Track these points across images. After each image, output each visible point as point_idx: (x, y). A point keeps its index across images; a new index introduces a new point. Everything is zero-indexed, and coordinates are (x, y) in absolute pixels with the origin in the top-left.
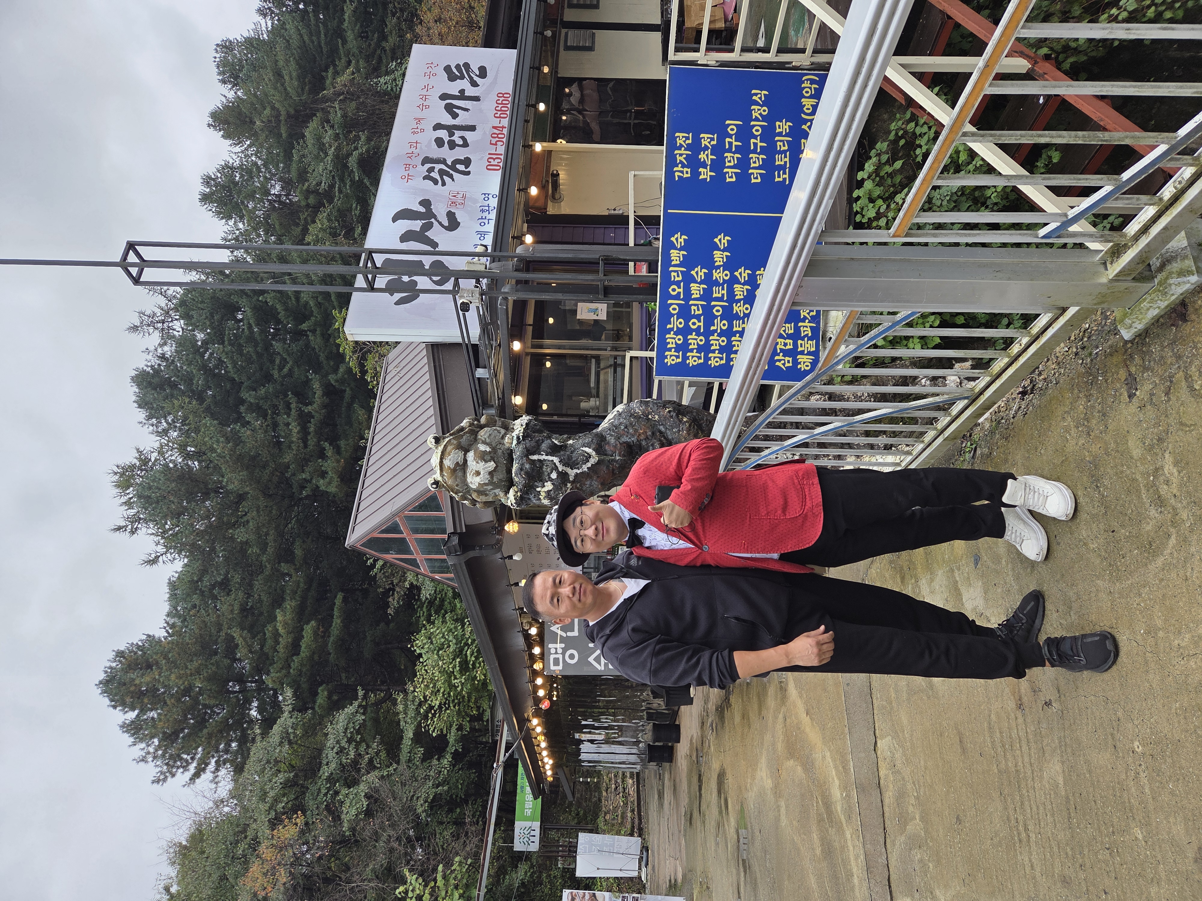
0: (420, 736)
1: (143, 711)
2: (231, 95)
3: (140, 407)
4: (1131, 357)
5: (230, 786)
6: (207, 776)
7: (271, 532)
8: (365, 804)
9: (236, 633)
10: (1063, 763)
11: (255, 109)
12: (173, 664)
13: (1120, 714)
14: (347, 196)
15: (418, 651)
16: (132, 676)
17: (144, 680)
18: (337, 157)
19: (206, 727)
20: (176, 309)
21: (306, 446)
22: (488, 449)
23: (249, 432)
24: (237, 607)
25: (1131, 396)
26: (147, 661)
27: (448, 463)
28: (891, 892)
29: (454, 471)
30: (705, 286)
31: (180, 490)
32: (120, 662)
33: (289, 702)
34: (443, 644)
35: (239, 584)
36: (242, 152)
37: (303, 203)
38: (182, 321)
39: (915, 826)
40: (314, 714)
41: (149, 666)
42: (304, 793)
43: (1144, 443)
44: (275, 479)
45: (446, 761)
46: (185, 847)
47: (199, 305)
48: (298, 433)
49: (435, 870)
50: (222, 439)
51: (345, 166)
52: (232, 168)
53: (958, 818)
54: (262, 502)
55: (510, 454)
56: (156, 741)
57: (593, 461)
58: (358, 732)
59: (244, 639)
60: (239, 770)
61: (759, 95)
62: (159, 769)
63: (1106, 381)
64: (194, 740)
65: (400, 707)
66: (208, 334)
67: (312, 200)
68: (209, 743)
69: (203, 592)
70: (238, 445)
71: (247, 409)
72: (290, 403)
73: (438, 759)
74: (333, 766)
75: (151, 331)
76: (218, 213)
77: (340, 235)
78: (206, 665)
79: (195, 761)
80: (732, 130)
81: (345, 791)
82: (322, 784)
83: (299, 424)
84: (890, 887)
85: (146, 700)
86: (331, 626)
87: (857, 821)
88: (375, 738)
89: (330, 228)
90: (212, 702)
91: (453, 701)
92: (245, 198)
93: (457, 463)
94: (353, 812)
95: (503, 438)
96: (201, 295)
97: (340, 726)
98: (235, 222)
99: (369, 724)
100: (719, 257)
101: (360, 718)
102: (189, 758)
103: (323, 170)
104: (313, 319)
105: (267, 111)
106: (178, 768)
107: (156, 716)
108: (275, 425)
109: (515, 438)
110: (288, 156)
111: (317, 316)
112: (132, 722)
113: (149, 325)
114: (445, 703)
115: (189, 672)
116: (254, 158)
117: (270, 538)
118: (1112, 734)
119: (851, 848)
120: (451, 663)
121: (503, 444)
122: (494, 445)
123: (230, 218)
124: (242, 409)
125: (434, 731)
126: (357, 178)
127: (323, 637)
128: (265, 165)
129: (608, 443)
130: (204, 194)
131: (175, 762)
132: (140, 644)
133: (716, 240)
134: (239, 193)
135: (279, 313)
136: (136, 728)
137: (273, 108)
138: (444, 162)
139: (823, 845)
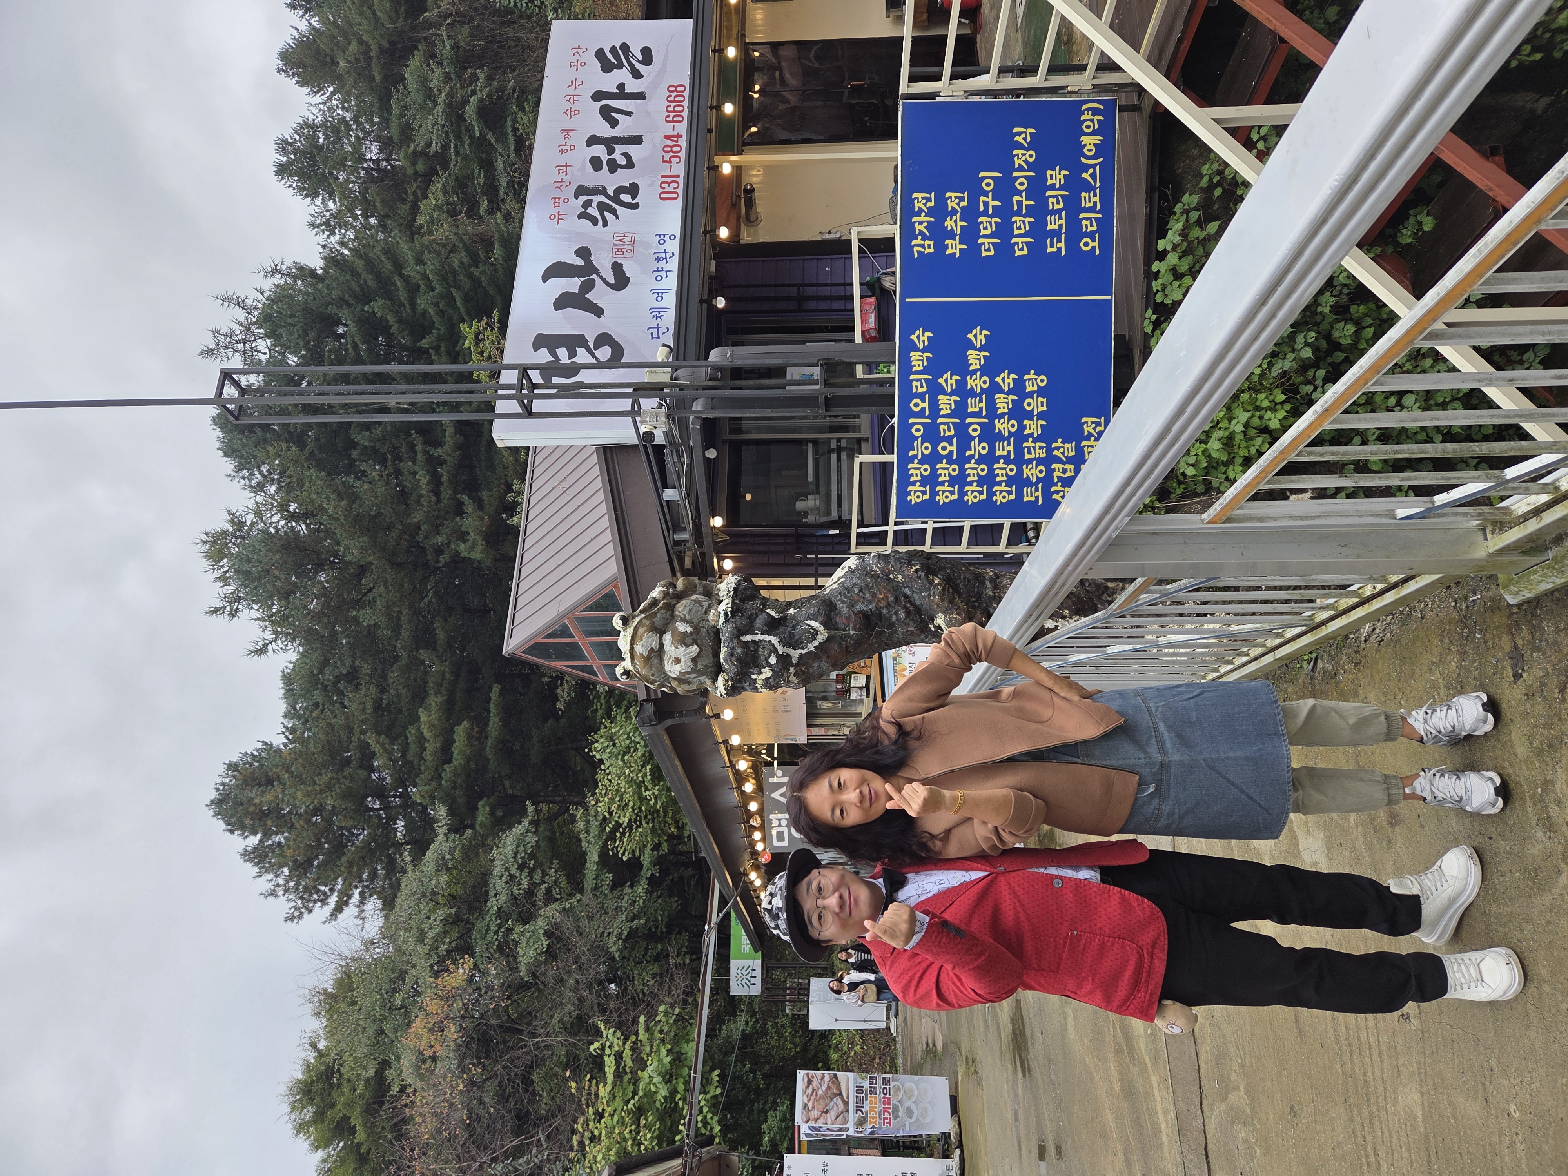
0: (607, 860)
1: (267, 835)
2: (303, 26)
3: (226, 455)
4: (1518, 624)
5: (380, 922)
6: (350, 911)
7: (405, 612)
8: (545, 943)
9: (371, 739)
10: (1422, 1094)
11: (337, 44)
12: (300, 780)
13: (1493, 1064)
14: (466, 158)
15: (598, 757)
16: (250, 794)
17: (265, 799)
18: (449, 105)
19: (344, 854)
20: (259, 323)
21: (439, 501)
22: (689, 630)
23: (366, 486)
24: (369, 706)
25: (1517, 676)
26: (267, 775)
27: (639, 649)
28: (1208, 1163)
29: (647, 659)
30: (958, 399)
31: (286, 563)
32: (234, 777)
33: (443, 822)
34: (629, 748)
35: (370, 676)
36: (324, 103)
37: (410, 171)
38: (268, 341)
39: (1239, 1098)
40: (475, 833)
41: (270, 782)
42: (470, 930)
43: (1531, 744)
44: (404, 544)
45: (641, 888)
46: (332, 995)
47: (289, 321)
48: (428, 484)
49: (635, 1021)
50: (333, 496)
51: (461, 118)
52: (313, 127)
53: (1292, 1108)
54: (390, 574)
55: (717, 632)
56: (286, 871)
57: (820, 638)
58: (532, 856)
59: (382, 746)
60: (389, 904)
61: (1023, 134)
62: (293, 904)
63: (1486, 642)
64: (332, 870)
65: (581, 825)
66: (303, 357)
67: (420, 167)
68: (350, 872)
69: (326, 686)
70: (354, 502)
71: (361, 454)
72: (415, 445)
73: (632, 886)
74: (503, 898)
75: (230, 354)
76: (301, 190)
77: (460, 212)
78: (339, 780)
79: (336, 894)
80: (988, 185)
81: (519, 928)
82: (491, 919)
83: (427, 471)
84: (1207, 1157)
85: (269, 823)
86: (487, 725)
87: (1165, 1068)
88: (552, 863)
89: (448, 204)
90: (349, 823)
91: (646, 817)
92: (334, 167)
93: (652, 649)
94: (532, 953)
95: (707, 612)
96: (290, 307)
97: (509, 849)
98: (324, 200)
99: (543, 844)
100: (975, 359)
101: (532, 839)
102: (327, 889)
103: (433, 125)
104: (435, 332)
105: (353, 47)
106: (315, 902)
107: (283, 840)
108: (398, 473)
109: (722, 614)
110: (385, 105)
111: (440, 328)
112: (255, 848)
113: (227, 347)
114: (636, 820)
115: (318, 788)
116: (340, 112)
117: (404, 619)
118: (1483, 1084)
119: (1159, 1099)
120: (640, 771)
121: (708, 620)
122: (696, 622)
123: (317, 195)
124: (355, 454)
125: (623, 854)
126: (478, 134)
127: (478, 739)
128: (356, 119)
129: (840, 613)
130: (281, 165)
131: (311, 895)
132: (256, 753)
133: (970, 336)
134: (326, 160)
135: (390, 327)
136: (260, 856)
137: (361, 42)
138: (603, 191)
139: (1122, 1080)
